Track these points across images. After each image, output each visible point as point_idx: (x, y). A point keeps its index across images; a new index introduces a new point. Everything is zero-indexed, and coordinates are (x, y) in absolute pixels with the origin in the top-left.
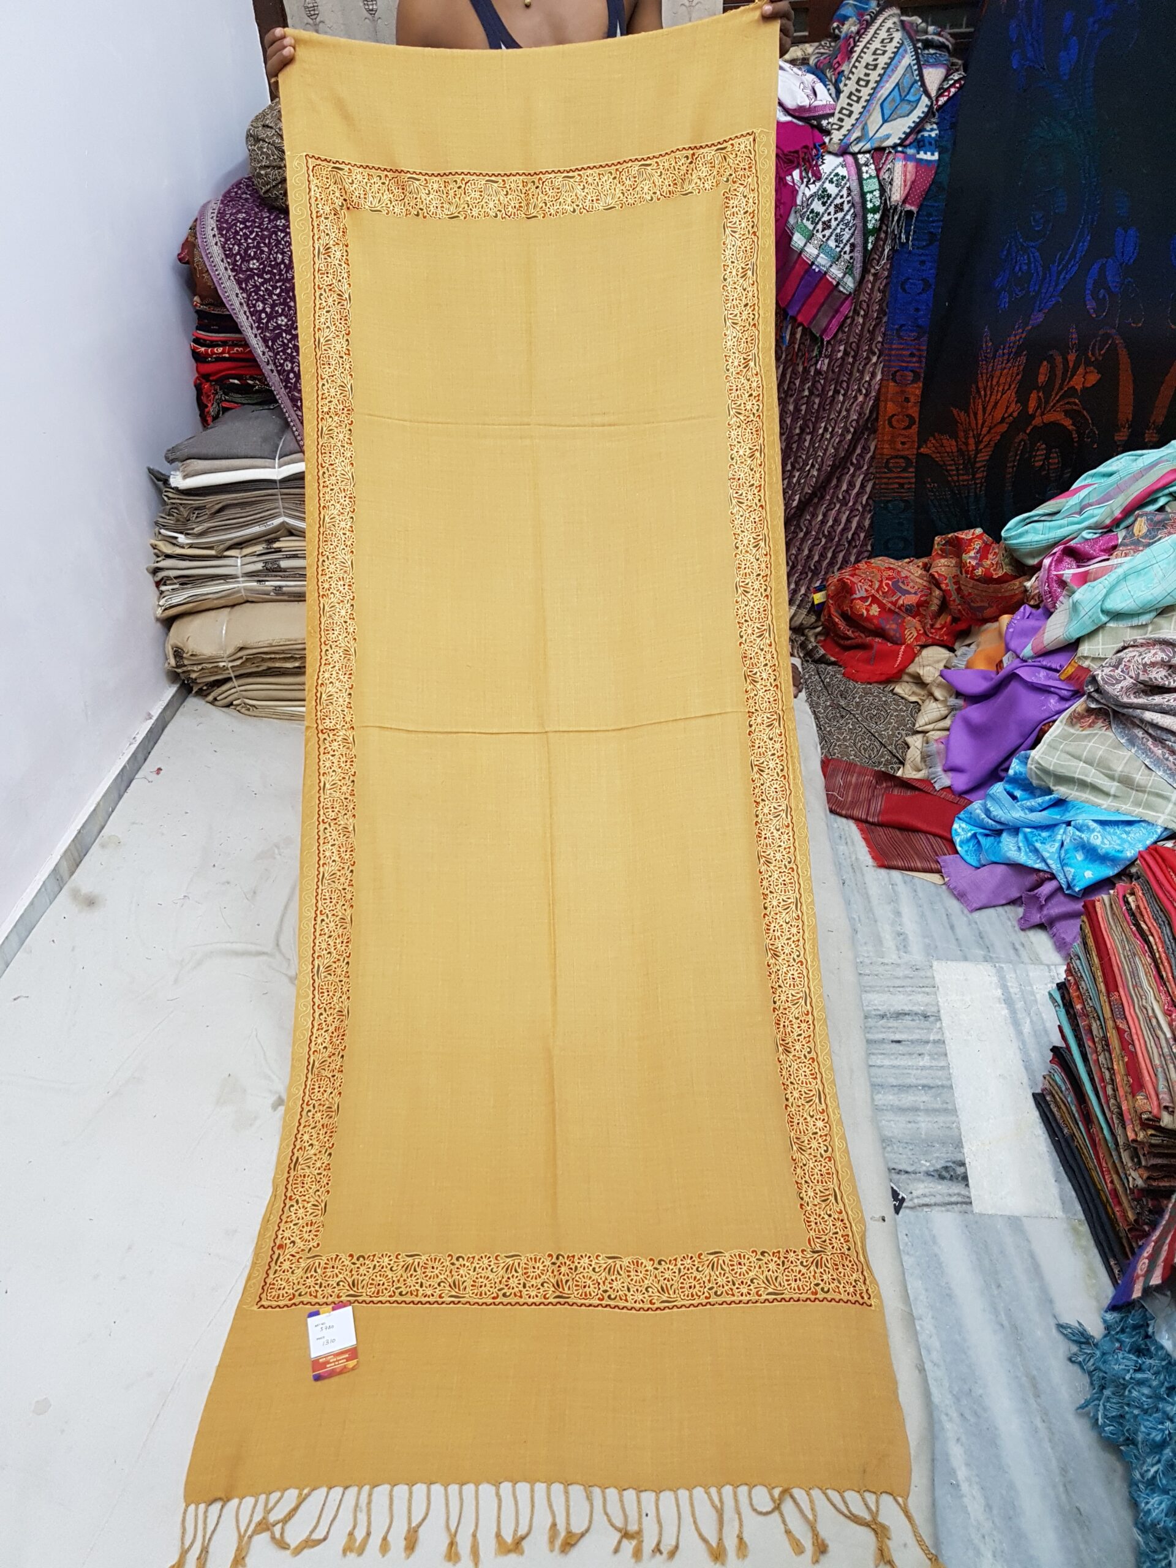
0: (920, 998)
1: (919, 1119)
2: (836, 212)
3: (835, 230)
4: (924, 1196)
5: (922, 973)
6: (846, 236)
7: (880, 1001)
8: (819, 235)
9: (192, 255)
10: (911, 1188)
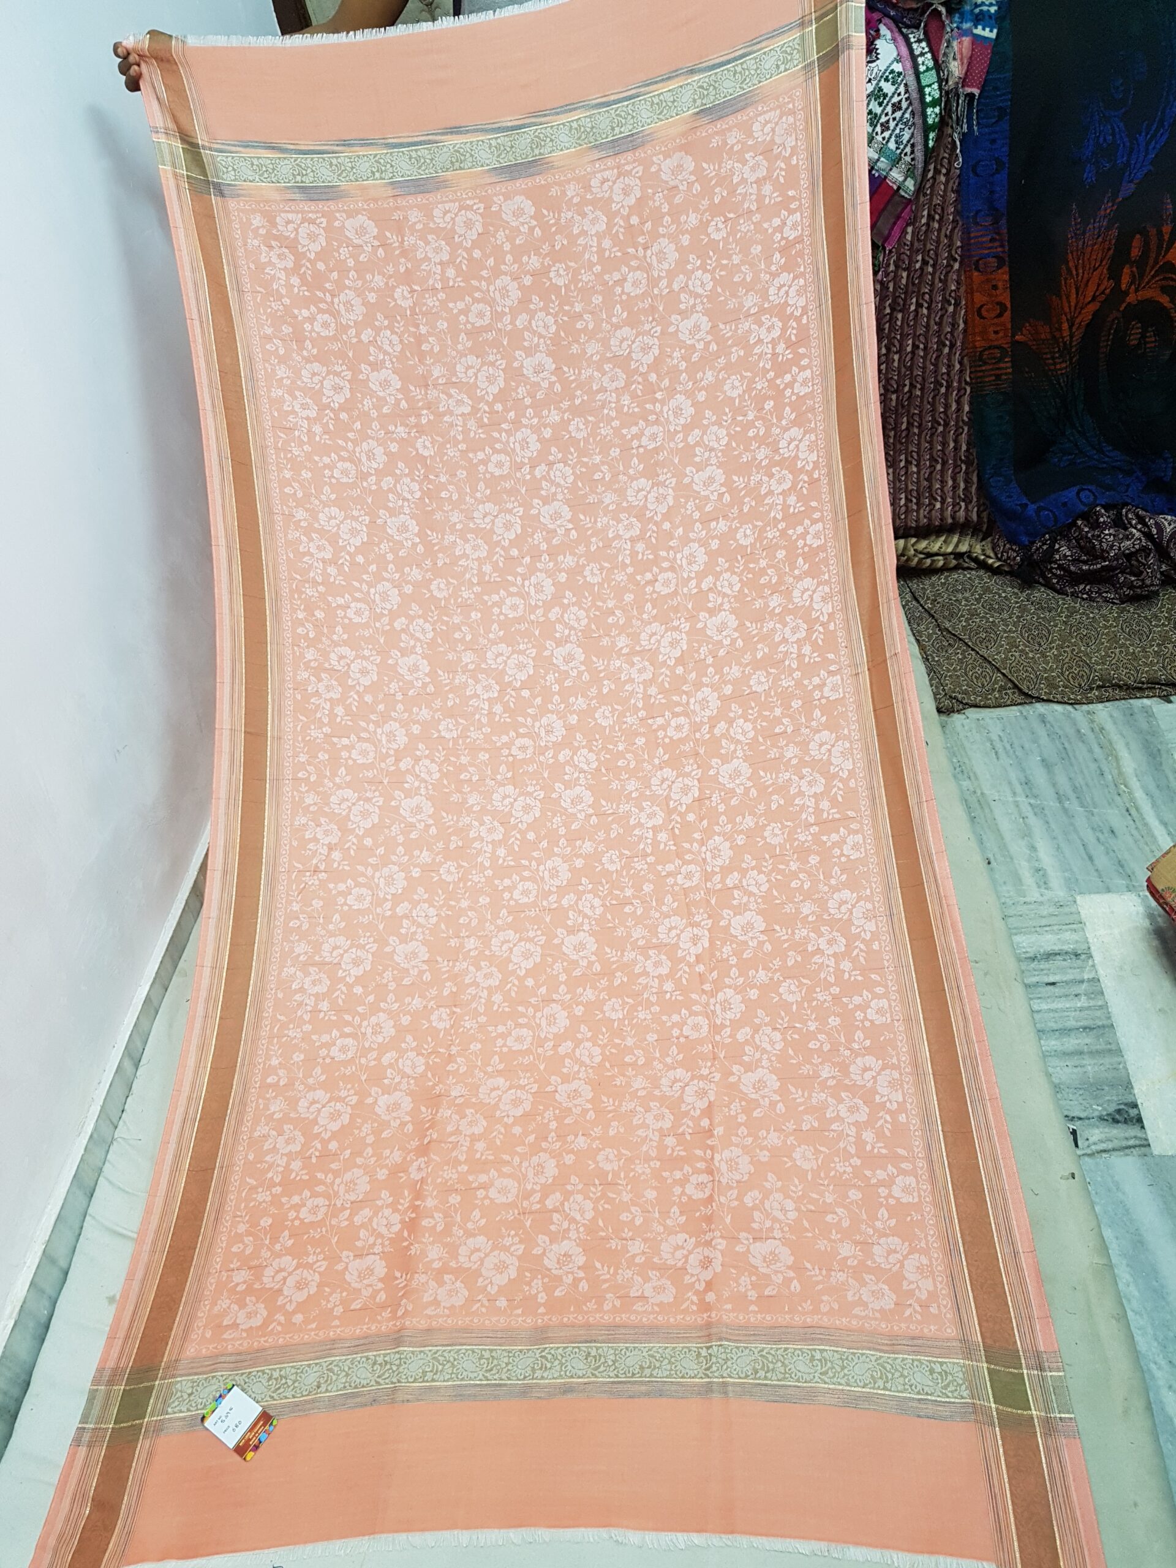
0: (1067, 936)
1: (1085, 1062)
2: (893, 113)
3: (893, 131)
4: (1102, 1141)
5: (1066, 910)
6: (906, 137)
7: (1028, 943)
8: (879, 138)
10: (1086, 1134)
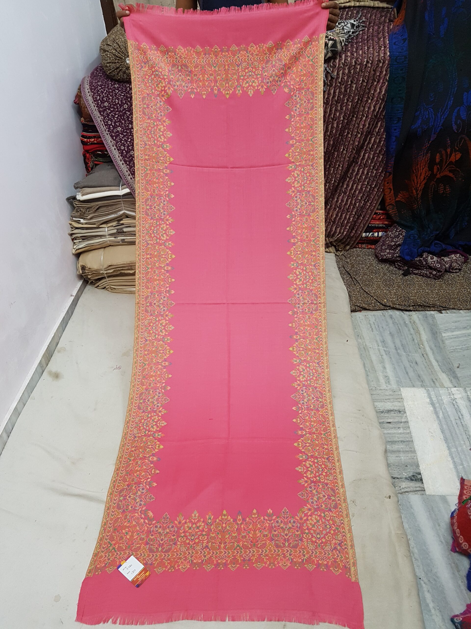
0: (396, 404)
1: (400, 455)
4: (406, 488)
5: (397, 393)
7: (381, 406)
9: (80, 101)
10: (400, 485)
